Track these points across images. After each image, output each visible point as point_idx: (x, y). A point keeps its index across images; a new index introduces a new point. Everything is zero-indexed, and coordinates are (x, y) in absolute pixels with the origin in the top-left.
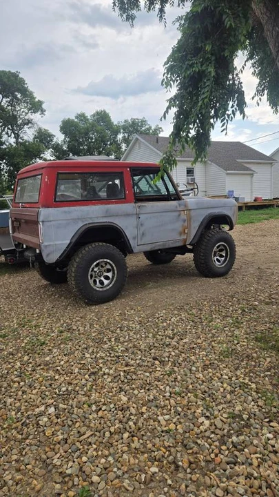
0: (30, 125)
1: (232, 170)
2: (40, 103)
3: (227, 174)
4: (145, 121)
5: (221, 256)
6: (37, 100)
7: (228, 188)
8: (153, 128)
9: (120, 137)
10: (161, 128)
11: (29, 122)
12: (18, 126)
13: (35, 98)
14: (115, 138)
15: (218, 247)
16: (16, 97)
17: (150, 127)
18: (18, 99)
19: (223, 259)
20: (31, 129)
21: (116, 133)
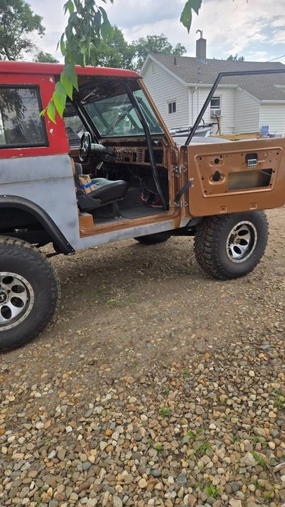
0: (28, 48)
1: (267, 99)
2: (38, 19)
3: (261, 104)
4: (164, 39)
5: (243, 242)
6: (33, 15)
7: (262, 123)
8: (174, 48)
9: (135, 61)
10: (183, 48)
11: (26, 44)
12: (13, 50)
13: (31, 13)
14: (129, 62)
15: (238, 228)
16: (10, 13)
17: (171, 47)
18: (12, 15)
19: (245, 247)
20: (29, 53)
21: (130, 56)
